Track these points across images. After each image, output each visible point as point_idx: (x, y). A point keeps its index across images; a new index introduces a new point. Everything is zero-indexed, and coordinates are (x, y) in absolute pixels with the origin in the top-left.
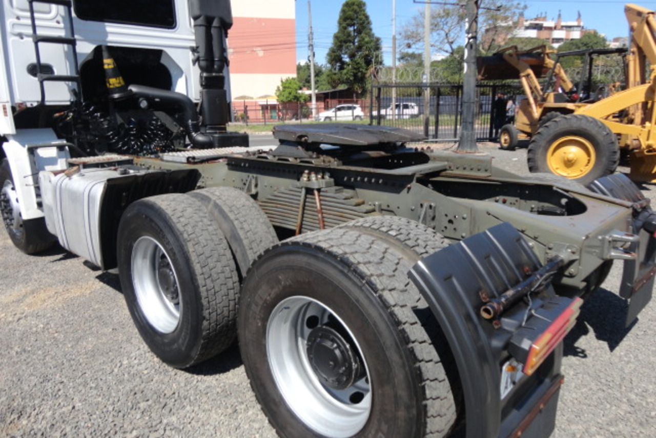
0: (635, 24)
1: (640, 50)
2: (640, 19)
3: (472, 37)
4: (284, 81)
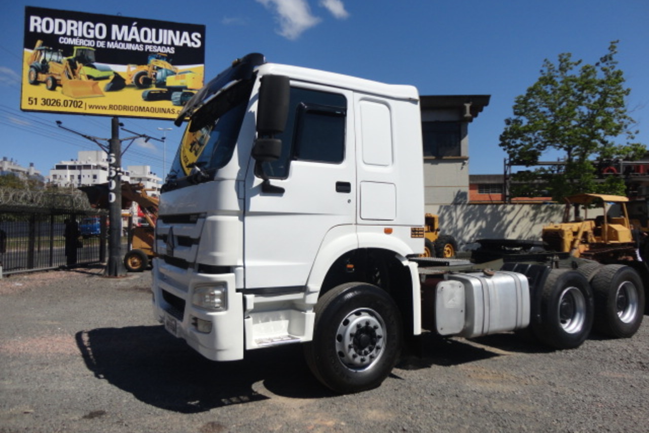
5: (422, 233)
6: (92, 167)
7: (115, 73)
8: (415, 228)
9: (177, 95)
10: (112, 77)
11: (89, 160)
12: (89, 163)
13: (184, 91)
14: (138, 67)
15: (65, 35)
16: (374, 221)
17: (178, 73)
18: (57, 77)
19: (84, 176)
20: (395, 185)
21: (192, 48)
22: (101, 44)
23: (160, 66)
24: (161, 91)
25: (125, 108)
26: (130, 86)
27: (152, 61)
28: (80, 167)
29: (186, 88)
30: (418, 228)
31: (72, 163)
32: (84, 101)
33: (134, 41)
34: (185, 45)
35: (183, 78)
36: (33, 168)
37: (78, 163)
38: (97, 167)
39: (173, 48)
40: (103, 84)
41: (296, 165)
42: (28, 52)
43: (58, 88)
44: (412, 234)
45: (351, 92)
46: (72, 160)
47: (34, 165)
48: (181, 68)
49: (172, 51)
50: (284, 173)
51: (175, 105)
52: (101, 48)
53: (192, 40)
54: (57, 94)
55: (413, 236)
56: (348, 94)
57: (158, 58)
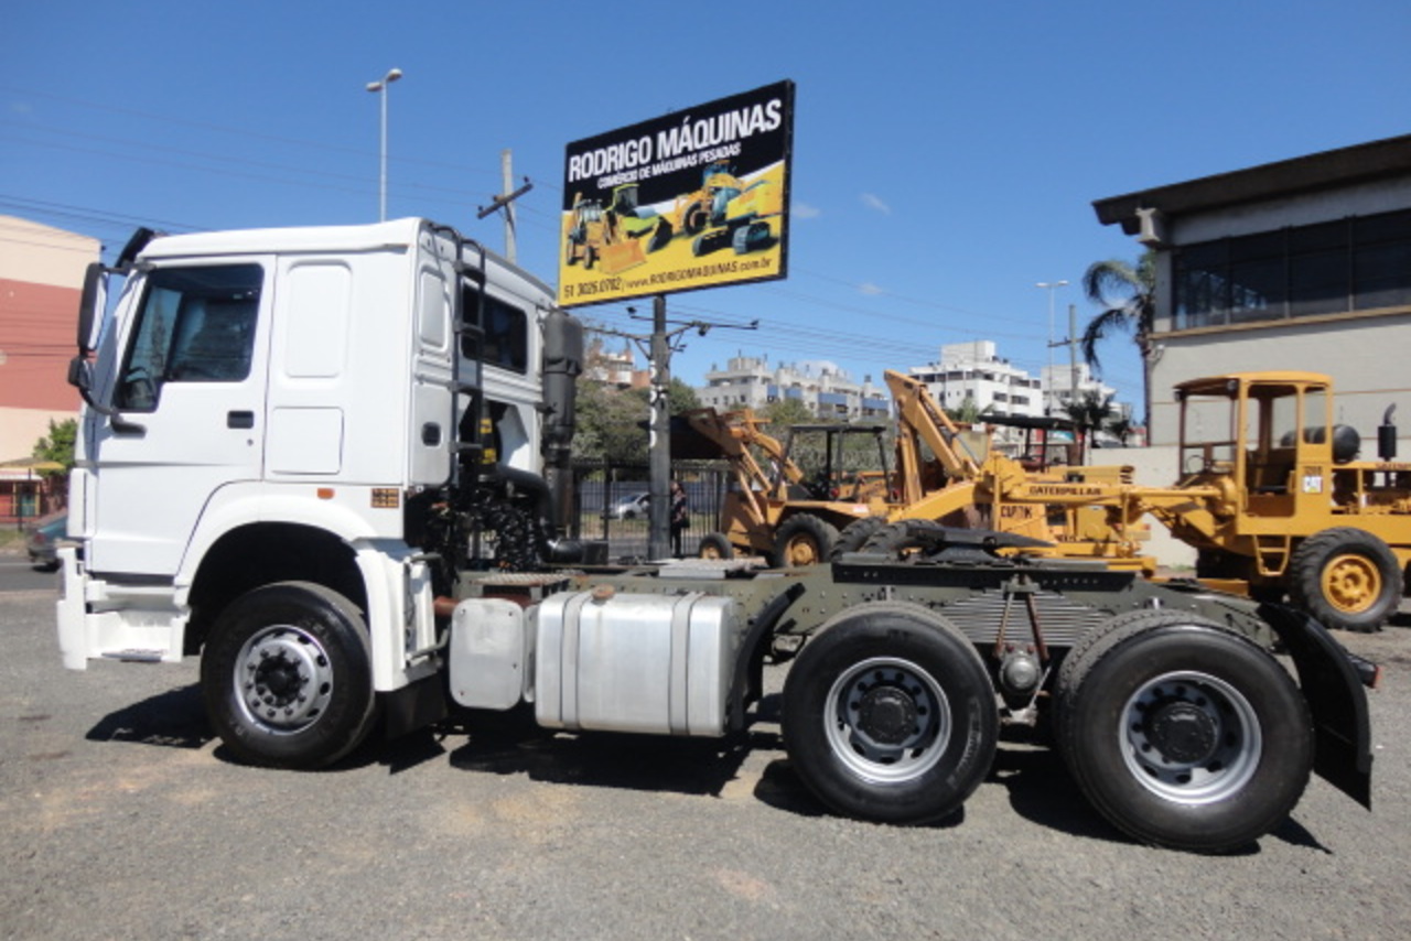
0: (904, 398)
1: (914, 432)
2: (910, 392)
3: (664, 391)
4: (58, 426)
5: (394, 498)
6: (965, 375)
7: (661, 218)
8: (379, 490)
9: (741, 234)
10: (656, 226)
11: (961, 362)
12: (960, 368)
13: (753, 222)
14: (689, 196)
15: (605, 174)
16: (297, 476)
17: (743, 189)
18: (595, 246)
19: (949, 395)
20: (343, 412)
21: (767, 133)
22: (645, 173)
23: (719, 184)
24: (719, 232)
25: (671, 276)
26: (679, 235)
27: (711, 180)
28: (942, 377)
29: (755, 216)
30: (387, 490)
31: (928, 371)
32: (624, 276)
33: (685, 152)
34: (757, 131)
35: (751, 197)
36: (869, 385)
37: (940, 370)
38: (975, 374)
39: (737, 145)
40: (646, 241)
41: (169, 389)
42: (568, 214)
43: (596, 264)
44: (374, 500)
45: (274, 257)
46: (931, 364)
47: (872, 379)
48: (749, 179)
49: (735, 150)
50: (152, 404)
51: (740, 253)
52: (646, 179)
53: (767, 118)
54: (595, 275)
55: (377, 503)
56: (267, 263)
57: (717, 171)
